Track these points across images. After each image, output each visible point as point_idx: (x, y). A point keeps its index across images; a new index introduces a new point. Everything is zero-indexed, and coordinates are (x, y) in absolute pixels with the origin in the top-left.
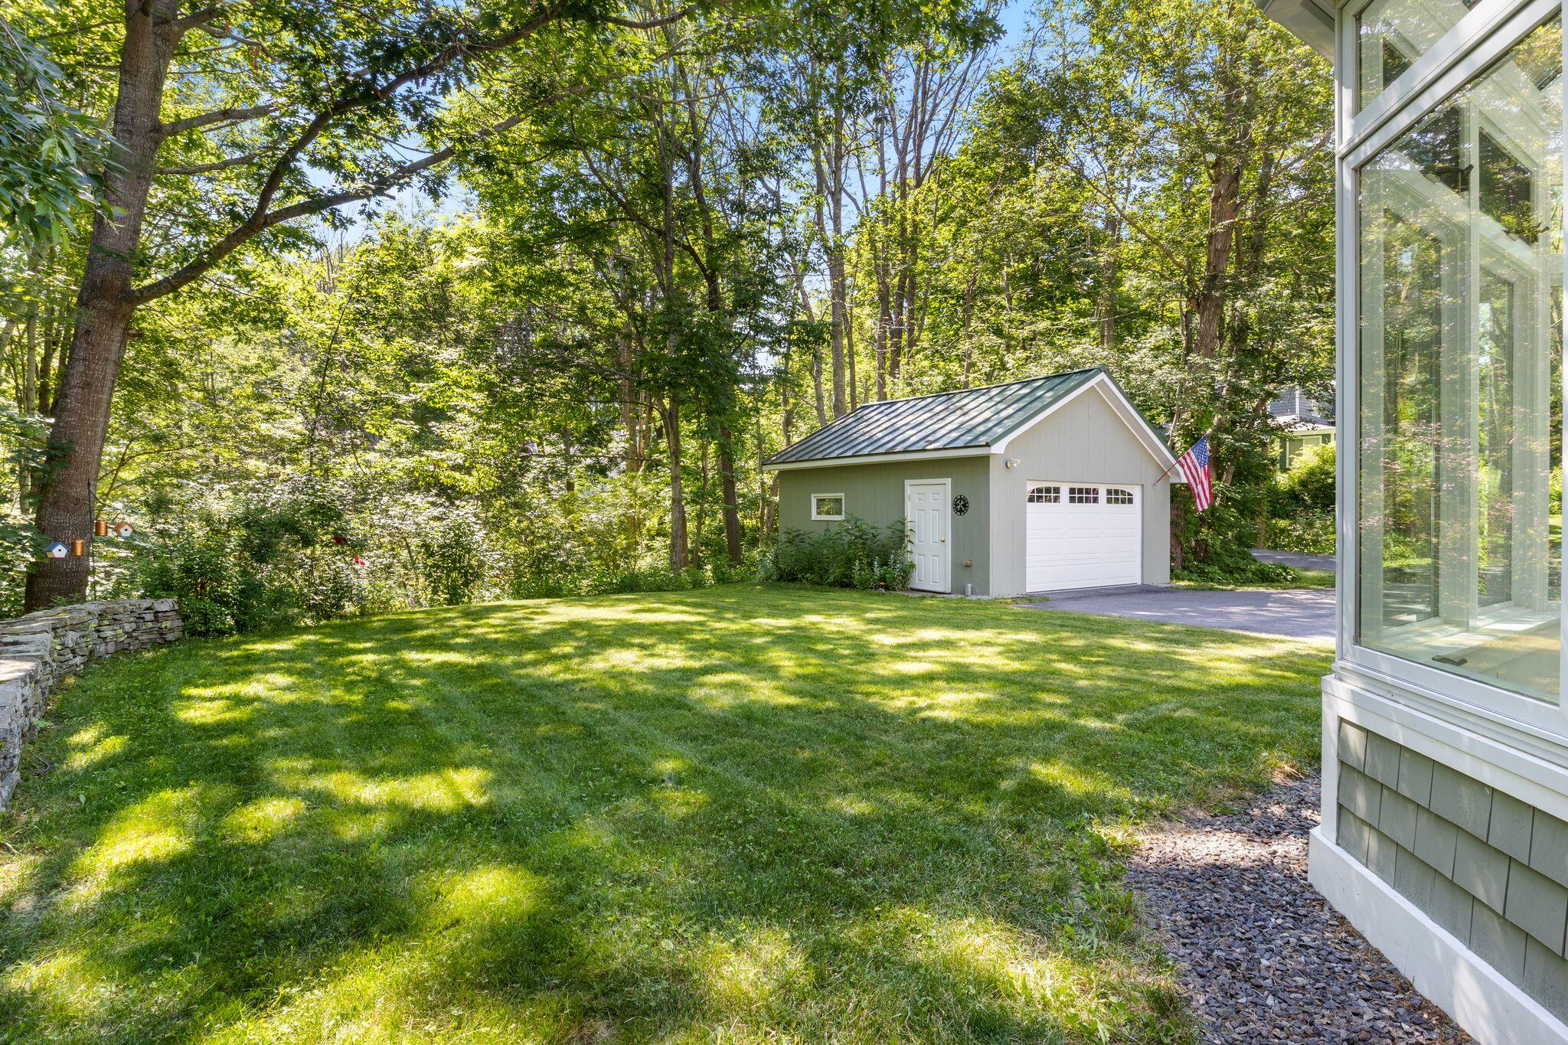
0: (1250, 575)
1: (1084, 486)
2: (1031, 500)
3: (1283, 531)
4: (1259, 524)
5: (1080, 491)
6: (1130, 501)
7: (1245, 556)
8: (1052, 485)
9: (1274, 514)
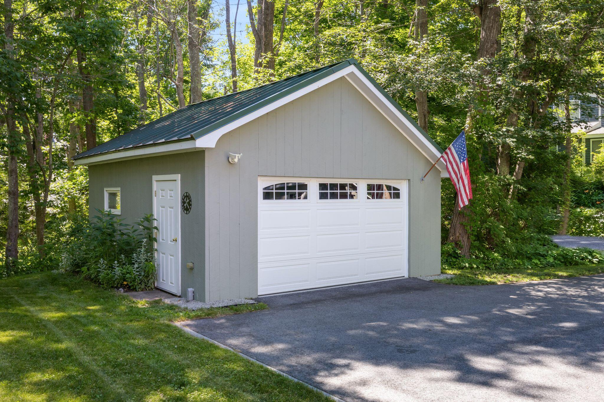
0: (551, 260)
1: (339, 181)
2: (267, 196)
3: (588, 218)
4: (562, 212)
5: (333, 186)
6: (397, 196)
7: (545, 243)
8: (297, 181)
9: (578, 204)
